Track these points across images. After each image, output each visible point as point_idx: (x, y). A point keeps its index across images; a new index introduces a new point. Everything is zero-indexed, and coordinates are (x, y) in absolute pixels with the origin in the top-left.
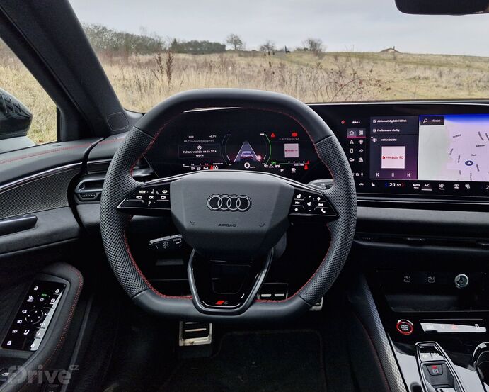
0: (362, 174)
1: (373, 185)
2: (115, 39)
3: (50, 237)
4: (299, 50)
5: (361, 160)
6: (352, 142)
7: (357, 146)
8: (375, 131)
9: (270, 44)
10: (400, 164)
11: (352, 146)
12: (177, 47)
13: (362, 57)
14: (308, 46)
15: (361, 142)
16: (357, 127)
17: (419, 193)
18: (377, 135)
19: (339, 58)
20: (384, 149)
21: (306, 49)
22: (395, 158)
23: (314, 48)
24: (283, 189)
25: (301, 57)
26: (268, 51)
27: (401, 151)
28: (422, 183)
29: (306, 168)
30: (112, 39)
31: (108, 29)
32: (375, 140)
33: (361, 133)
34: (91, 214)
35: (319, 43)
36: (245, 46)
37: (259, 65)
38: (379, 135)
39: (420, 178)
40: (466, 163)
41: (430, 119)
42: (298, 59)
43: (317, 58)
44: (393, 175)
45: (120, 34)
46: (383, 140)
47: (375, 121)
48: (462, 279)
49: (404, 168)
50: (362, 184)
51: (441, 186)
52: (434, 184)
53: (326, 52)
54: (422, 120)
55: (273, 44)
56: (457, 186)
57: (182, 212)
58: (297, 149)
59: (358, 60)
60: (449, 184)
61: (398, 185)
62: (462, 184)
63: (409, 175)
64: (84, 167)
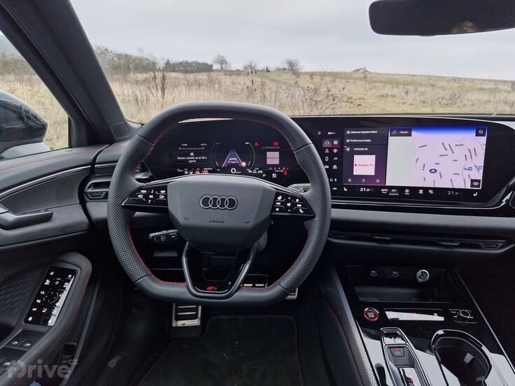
0: (336, 180)
1: (346, 190)
2: (116, 59)
3: (63, 229)
4: (278, 69)
5: (335, 167)
6: (327, 151)
7: (331, 155)
8: (348, 141)
9: (253, 64)
10: (371, 171)
11: (327, 155)
12: (170, 67)
13: (335, 76)
14: (286, 66)
15: (335, 151)
16: (332, 138)
17: (387, 197)
18: (350, 145)
19: (314, 77)
20: (356, 157)
21: (284, 69)
22: (366, 165)
23: (292, 68)
24: (265, 190)
25: (279, 76)
26: (251, 70)
27: (371, 159)
28: (390, 188)
29: (286, 173)
30: (113, 59)
31: (110, 49)
32: (348, 149)
33: (336, 142)
34: (99, 210)
35: (296, 63)
36: (230, 66)
37: (242, 83)
38: (352, 145)
39: (388, 183)
40: (430, 171)
41: (399, 130)
42: (277, 78)
43: (294, 77)
44: (364, 181)
45: (120, 54)
46: (355, 149)
47: (348, 132)
48: (423, 275)
50: (335, 189)
51: (407, 191)
52: (401, 189)
53: (303, 71)
54: (391, 132)
55: (255, 64)
56: (421, 192)
57: (177, 209)
58: (278, 156)
59: (332, 79)
60: (414, 190)
61: (368, 190)
62: (426, 189)
63: (378, 181)
64: (92, 169)
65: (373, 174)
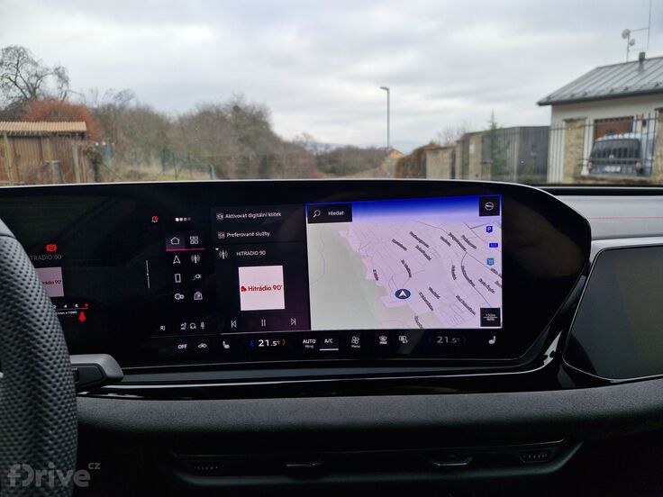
0: (203, 325)
1: (227, 346)
5: (198, 296)
6: (177, 260)
7: (187, 268)
8: (221, 235)
10: (276, 301)
11: (177, 268)
15: (196, 259)
16: (184, 230)
17: (314, 358)
18: (226, 244)
20: (243, 271)
22: (266, 288)
27: (274, 274)
28: (321, 335)
29: (82, 317)
32: (223, 255)
33: (194, 240)
38: (230, 245)
39: (315, 327)
40: (398, 294)
41: (325, 210)
44: (264, 323)
46: (239, 254)
47: (220, 217)
49: (283, 308)
50: (203, 345)
51: (355, 340)
52: (342, 337)
54: (311, 215)
56: (383, 341)
60: (369, 336)
61: (275, 343)
62: (393, 334)
63: (294, 322)
65: (282, 306)
